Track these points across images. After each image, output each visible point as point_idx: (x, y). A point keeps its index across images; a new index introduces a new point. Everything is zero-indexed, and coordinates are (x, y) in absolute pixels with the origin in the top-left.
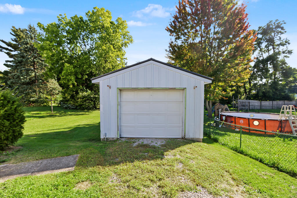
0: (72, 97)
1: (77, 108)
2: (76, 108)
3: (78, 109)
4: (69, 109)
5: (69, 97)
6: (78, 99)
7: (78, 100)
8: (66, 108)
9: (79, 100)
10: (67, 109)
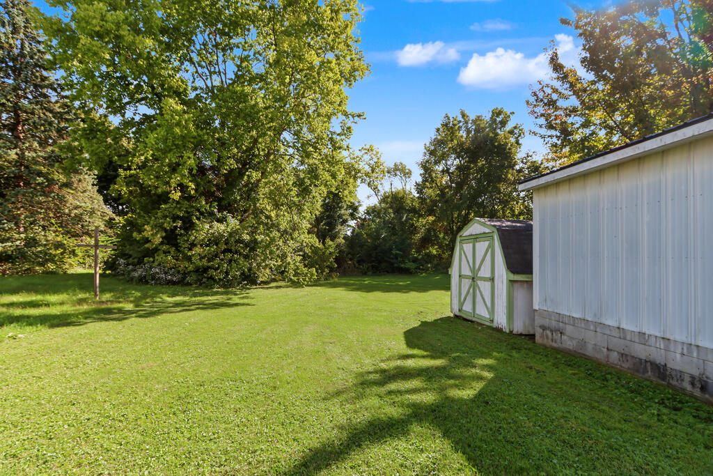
0: (171, 238)
1: (188, 279)
2: (184, 279)
3: (189, 284)
4: (155, 284)
5: (158, 239)
6: (193, 245)
7: (190, 249)
8: (143, 281)
9: (198, 250)
10: (147, 282)
